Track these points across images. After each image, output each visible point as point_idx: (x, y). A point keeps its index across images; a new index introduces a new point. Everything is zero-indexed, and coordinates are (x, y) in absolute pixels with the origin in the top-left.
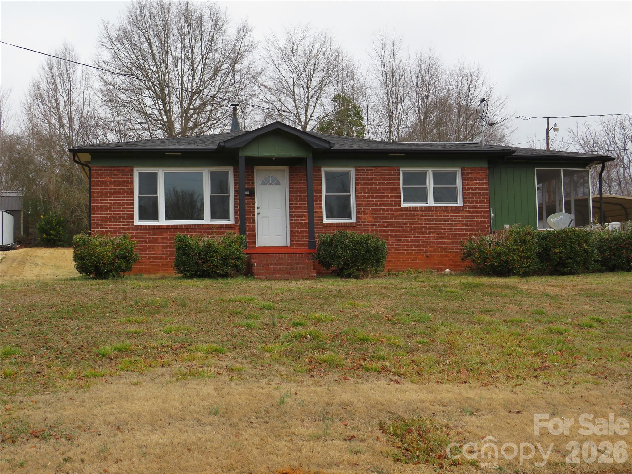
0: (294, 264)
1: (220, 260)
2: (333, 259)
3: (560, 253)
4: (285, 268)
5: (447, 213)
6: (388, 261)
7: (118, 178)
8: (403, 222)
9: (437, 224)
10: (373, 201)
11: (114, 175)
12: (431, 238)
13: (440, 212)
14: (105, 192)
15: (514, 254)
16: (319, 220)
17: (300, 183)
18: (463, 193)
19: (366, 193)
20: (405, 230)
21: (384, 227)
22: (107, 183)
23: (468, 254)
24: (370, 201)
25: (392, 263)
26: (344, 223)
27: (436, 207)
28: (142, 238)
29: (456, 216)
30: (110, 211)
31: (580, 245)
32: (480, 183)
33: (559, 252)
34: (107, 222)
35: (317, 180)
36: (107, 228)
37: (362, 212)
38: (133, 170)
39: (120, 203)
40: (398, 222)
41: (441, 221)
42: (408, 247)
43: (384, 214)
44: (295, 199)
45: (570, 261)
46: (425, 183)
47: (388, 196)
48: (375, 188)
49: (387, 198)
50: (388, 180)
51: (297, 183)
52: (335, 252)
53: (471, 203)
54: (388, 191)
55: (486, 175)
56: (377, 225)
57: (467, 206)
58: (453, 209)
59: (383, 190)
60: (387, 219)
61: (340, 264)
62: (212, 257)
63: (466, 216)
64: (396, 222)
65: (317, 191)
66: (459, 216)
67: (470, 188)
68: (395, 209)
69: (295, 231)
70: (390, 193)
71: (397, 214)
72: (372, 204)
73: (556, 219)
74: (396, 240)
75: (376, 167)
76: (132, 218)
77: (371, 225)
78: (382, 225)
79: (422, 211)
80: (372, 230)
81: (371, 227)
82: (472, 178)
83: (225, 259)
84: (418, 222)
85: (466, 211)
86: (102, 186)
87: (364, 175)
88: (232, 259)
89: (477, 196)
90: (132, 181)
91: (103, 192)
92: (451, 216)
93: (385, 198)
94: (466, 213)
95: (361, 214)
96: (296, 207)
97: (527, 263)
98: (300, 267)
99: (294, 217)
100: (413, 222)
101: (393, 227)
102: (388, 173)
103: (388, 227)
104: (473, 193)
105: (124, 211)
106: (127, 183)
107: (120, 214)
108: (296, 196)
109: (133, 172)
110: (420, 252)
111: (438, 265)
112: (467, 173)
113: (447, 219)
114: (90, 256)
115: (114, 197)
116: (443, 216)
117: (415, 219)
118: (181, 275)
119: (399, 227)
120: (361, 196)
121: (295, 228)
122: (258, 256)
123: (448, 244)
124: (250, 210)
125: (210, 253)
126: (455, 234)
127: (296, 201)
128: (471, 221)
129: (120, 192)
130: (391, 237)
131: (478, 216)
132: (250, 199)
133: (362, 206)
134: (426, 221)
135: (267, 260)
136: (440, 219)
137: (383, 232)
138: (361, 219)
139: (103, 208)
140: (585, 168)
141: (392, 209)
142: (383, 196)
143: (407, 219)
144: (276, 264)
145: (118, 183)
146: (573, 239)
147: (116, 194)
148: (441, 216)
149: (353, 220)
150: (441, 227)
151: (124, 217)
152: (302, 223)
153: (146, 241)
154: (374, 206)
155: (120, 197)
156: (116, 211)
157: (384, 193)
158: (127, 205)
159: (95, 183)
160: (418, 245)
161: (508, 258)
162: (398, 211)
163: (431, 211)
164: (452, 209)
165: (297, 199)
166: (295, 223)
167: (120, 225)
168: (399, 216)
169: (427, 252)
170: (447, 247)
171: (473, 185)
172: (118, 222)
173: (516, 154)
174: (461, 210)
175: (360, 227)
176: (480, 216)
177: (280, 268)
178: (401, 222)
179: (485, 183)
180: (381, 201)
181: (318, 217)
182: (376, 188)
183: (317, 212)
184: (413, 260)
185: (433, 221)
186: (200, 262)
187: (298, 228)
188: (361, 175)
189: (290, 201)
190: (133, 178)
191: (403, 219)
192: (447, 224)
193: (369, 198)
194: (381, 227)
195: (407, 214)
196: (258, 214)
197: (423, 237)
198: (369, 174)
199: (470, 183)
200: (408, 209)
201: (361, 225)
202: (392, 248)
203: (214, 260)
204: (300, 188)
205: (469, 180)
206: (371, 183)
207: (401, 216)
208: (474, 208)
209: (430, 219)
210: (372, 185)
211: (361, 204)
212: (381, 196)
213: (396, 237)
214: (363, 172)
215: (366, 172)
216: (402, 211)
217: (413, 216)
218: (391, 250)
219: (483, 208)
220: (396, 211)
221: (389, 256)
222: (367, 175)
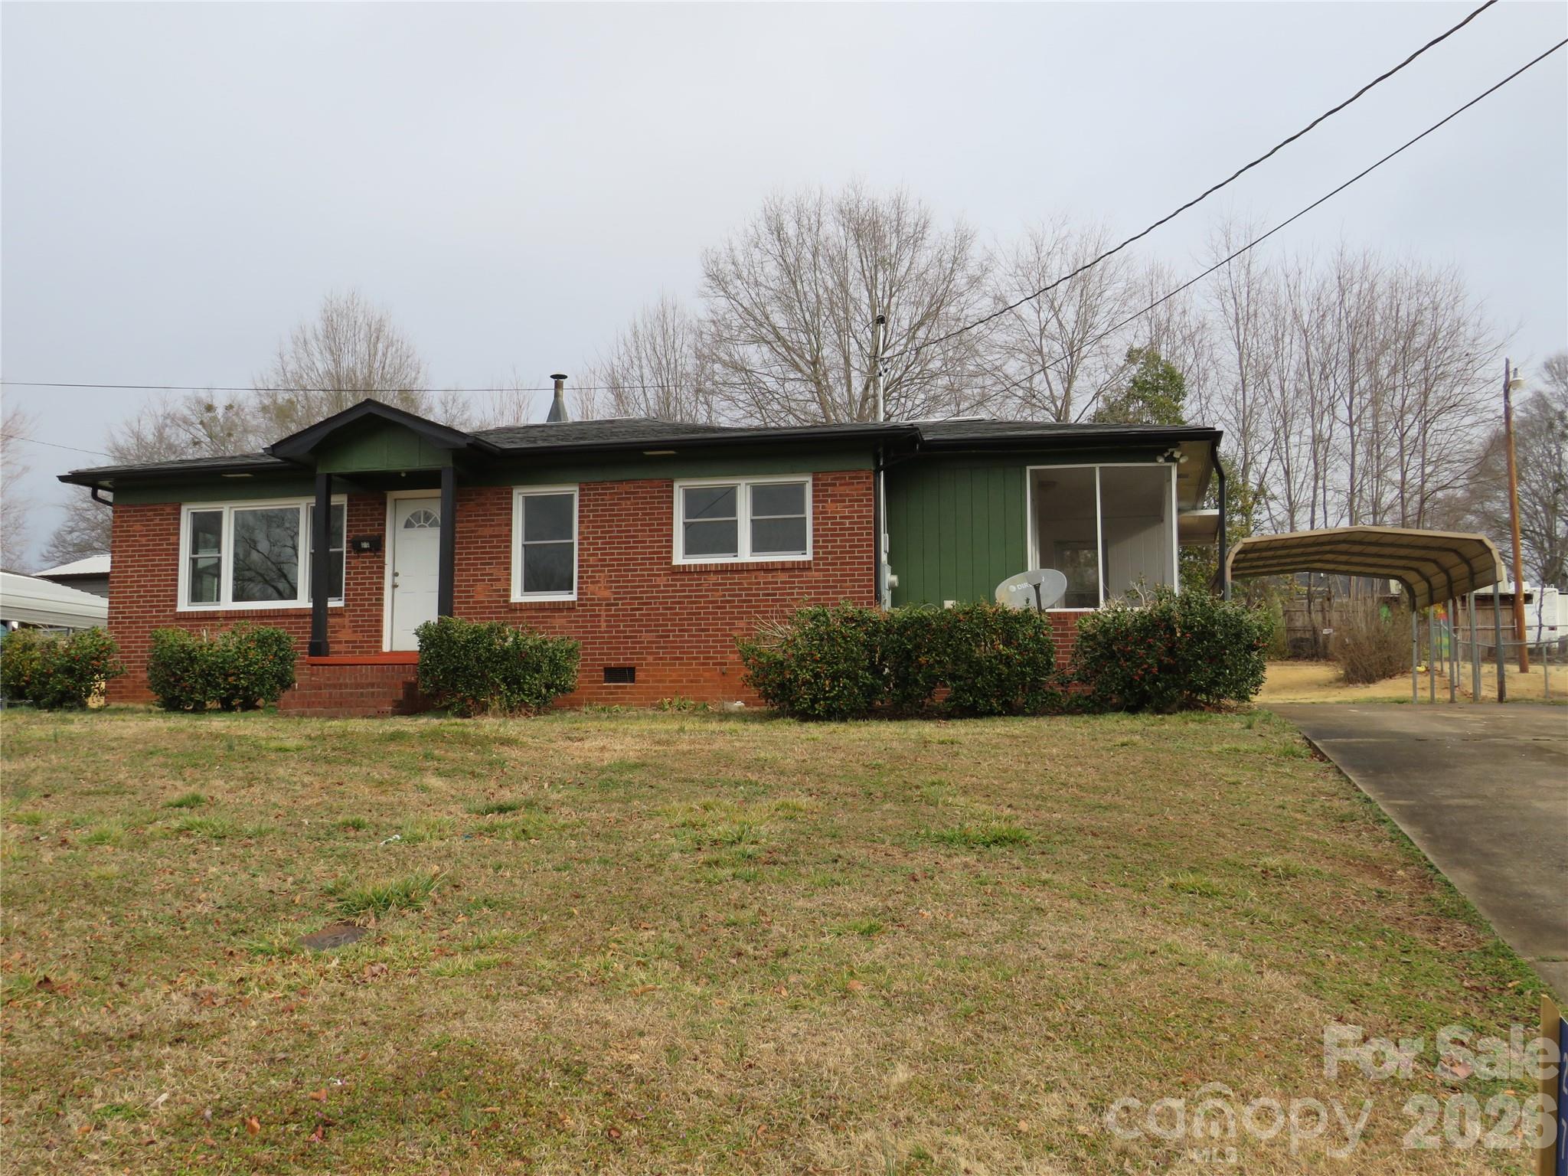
4: (351, 694)
5: (773, 577)
6: (640, 682)
7: (154, 525)
8: (675, 597)
9: (751, 601)
10: (613, 554)
11: (147, 520)
12: (735, 633)
13: (757, 573)
14: (132, 551)
16: (506, 596)
17: (468, 521)
18: (815, 530)
19: (599, 538)
20: (677, 614)
21: (632, 610)
22: (135, 536)
24: (606, 554)
25: (647, 688)
26: (550, 603)
27: (753, 564)
29: (794, 582)
30: (139, 587)
32: (853, 506)
34: (133, 607)
35: (501, 515)
36: (133, 617)
37: (588, 577)
38: (179, 509)
39: (154, 571)
40: (663, 597)
41: (758, 595)
42: (684, 653)
43: (634, 581)
46: (732, 510)
47: (645, 542)
48: (617, 526)
49: (642, 548)
50: (645, 509)
53: (830, 553)
54: (645, 531)
55: (867, 489)
56: (617, 605)
57: (821, 559)
58: (787, 566)
59: (635, 531)
60: (641, 592)
63: (816, 582)
64: (658, 598)
66: (799, 582)
67: (829, 518)
68: (658, 570)
70: (649, 536)
71: (662, 581)
72: (611, 560)
73: (1023, 586)
74: (657, 637)
75: (621, 481)
76: (176, 599)
77: (607, 605)
78: (630, 604)
79: (716, 572)
80: (607, 616)
81: (606, 610)
82: (835, 496)
84: (707, 596)
85: (816, 570)
86: (129, 541)
87: (597, 500)
89: (844, 535)
90: (178, 529)
91: (129, 551)
92: (782, 583)
93: (637, 548)
94: (819, 575)
95: (589, 583)
96: (459, 570)
99: (454, 592)
100: (696, 597)
101: (652, 609)
102: (648, 492)
103: (642, 609)
104: (835, 529)
105: (161, 586)
106: (167, 534)
107: (153, 591)
108: (460, 548)
109: (180, 514)
110: (708, 664)
111: (749, 692)
112: (823, 485)
113: (773, 589)
115: (145, 561)
116: (764, 583)
117: (701, 591)
119: (666, 609)
120: (587, 544)
121: (454, 613)
124: (373, 578)
127: (460, 559)
128: (828, 593)
129: (155, 550)
130: (647, 631)
131: (846, 581)
132: (374, 557)
133: (587, 566)
134: (724, 596)
136: (756, 589)
137: (631, 621)
138: (586, 594)
139: (128, 582)
141: (653, 570)
142: (634, 542)
143: (684, 591)
144: (339, 686)
145: (153, 535)
147: (148, 555)
148: (759, 583)
149: (573, 596)
150: (759, 606)
151: (160, 596)
152: (468, 603)
154: (613, 565)
155: (155, 560)
156: (147, 586)
157: (637, 536)
158: (166, 575)
159: (117, 536)
160: (705, 647)
162: (665, 575)
163: (737, 571)
164: (784, 568)
165: (461, 554)
166: (454, 603)
167: (152, 612)
168: (665, 586)
169: (725, 664)
171: (838, 512)
172: (150, 607)
174: (804, 569)
175: (583, 611)
176: (851, 581)
177: (341, 693)
178: (670, 597)
179: (865, 506)
180: (629, 554)
181: (499, 590)
182: (621, 526)
183: (499, 580)
184: (692, 681)
185: (741, 595)
187: (459, 613)
188: (589, 500)
190: (179, 524)
191: (673, 591)
192: (773, 600)
193: (605, 549)
194: (626, 610)
195: (684, 580)
196: (395, 586)
197: (718, 630)
198: (607, 497)
199: (830, 506)
200: (685, 571)
201: (585, 605)
202: (647, 653)
204: (467, 532)
205: (826, 501)
206: (610, 515)
207: (671, 586)
208: (836, 564)
209: (734, 590)
210: (613, 521)
211: (588, 560)
212: (629, 542)
213: (658, 631)
214: (595, 495)
215: (599, 494)
216: (674, 573)
217: (697, 585)
218: (645, 659)
219: (859, 563)
220: (659, 575)
221: (640, 671)
222: (603, 500)
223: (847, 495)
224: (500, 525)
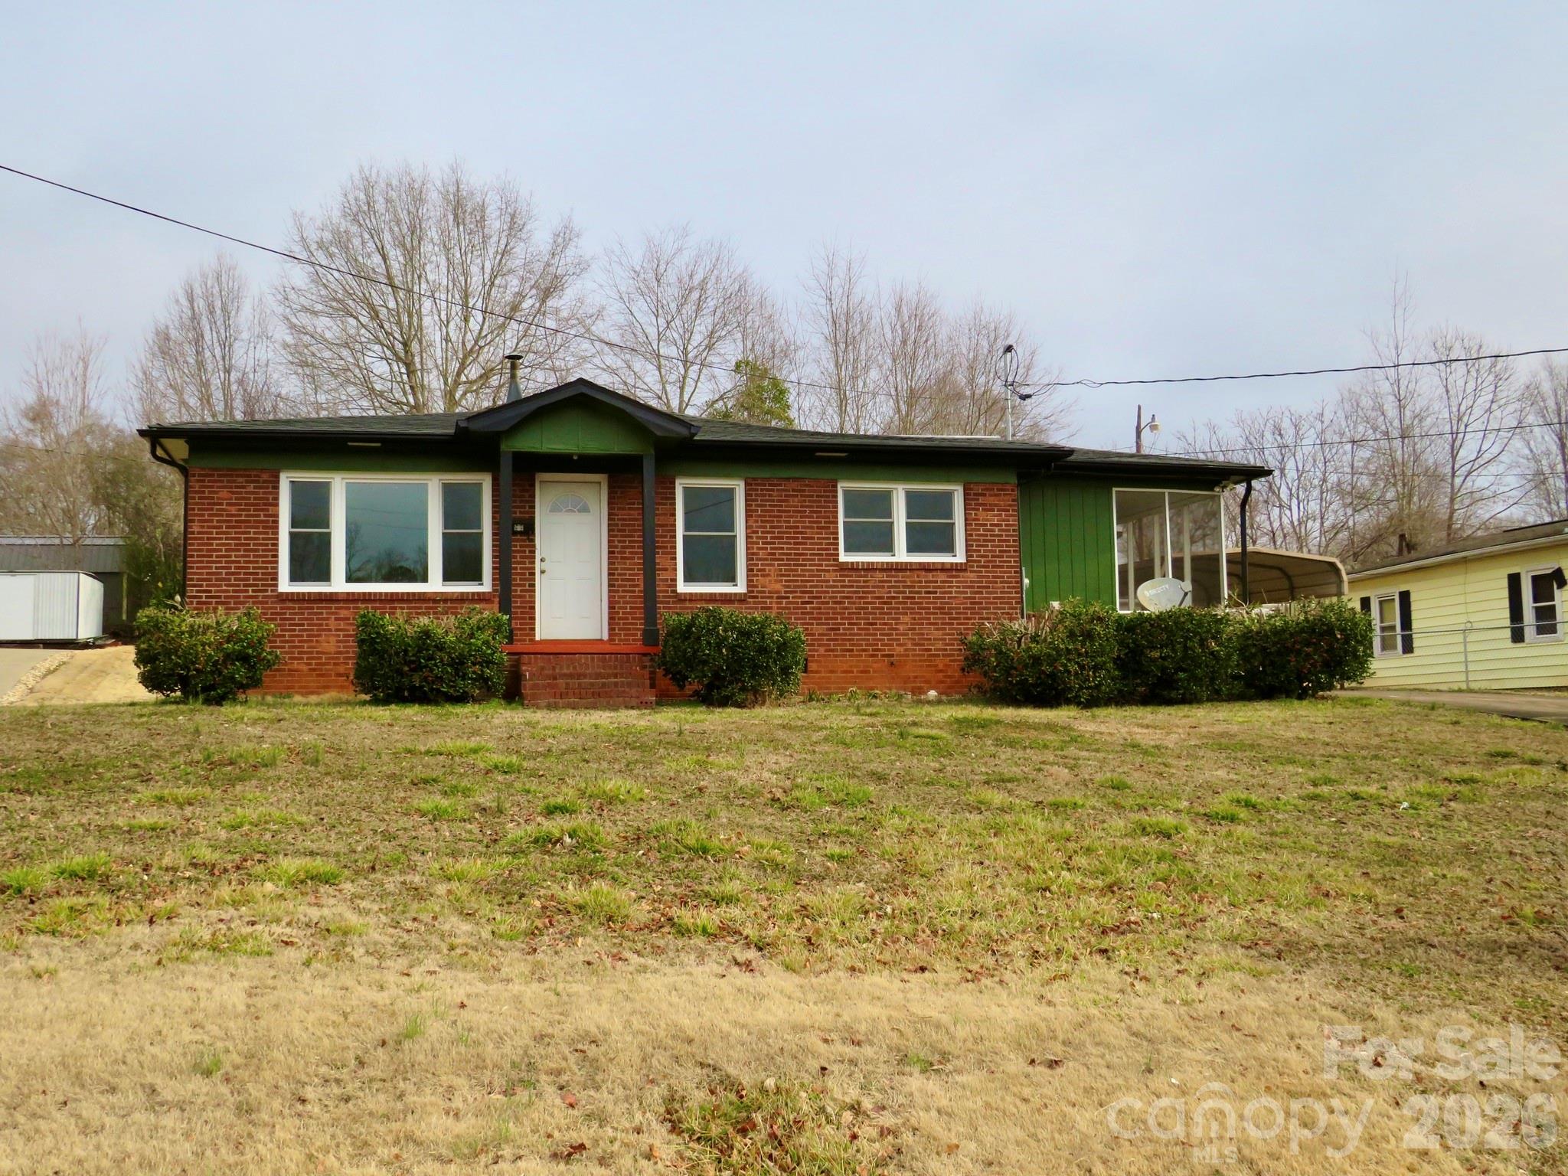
0: (609, 676)
1: (449, 665)
2: (692, 667)
3: (1164, 659)
4: (592, 684)
5: (933, 577)
6: (812, 672)
7: (246, 493)
8: (844, 592)
9: (914, 598)
10: (782, 548)
11: (237, 487)
12: (901, 627)
13: (919, 572)
14: (218, 521)
15: (1069, 660)
16: (670, 586)
17: (630, 509)
18: (967, 535)
19: (768, 532)
20: (846, 608)
21: (803, 603)
22: (222, 504)
23: (974, 658)
24: (776, 549)
25: (820, 678)
26: (721, 594)
27: (911, 563)
28: (294, 619)
29: (952, 582)
30: (226, 562)
31: (1203, 643)
32: (1001, 515)
33: (1161, 657)
34: (220, 586)
35: (665, 504)
36: (220, 597)
37: (758, 570)
38: (278, 477)
39: (249, 545)
40: (833, 592)
41: (920, 592)
42: (853, 645)
43: (804, 576)
44: (619, 542)
45: (1182, 675)
46: (888, 513)
47: (813, 538)
48: (785, 522)
49: (811, 544)
50: (812, 507)
51: (624, 509)
52: (695, 652)
53: (982, 556)
54: (812, 528)
55: (1013, 500)
56: (788, 598)
57: (975, 561)
58: (946, 567)
59: (803, 527)
60: (811, 587)
61: (705, 676)
62: (431, 658)
63: (972, 582)
64: (828, 592)
65: (666, 525)
66: (957, 582)
67: (981, 525)
68: (827, 565)
69: (620, 608)
70: (818, 533)
71: (831, 577)
72: (780, 554)
73: (1153, 592)
74: (828, 629)
75: (788, 479)
76: (275, 577)
77: (778, 598)
78: (800, 597)
79: (882, 570)
80: (778, 608)
81: (777, 603)
82: (985, 505)
83: (459, 663)
84: (874, 592)
85: (971, 572)
86: (212, 509)
87: (765, 495)
88: (474, 664)
89: (994, 541)
90: (277, 499)
91: (212, 521)
92: (941, 582)
93: (806, 544)
94: (972, 577)
95: (757, 575)
96: (622, 558)
97: (1095, 677)
98: (622, 682)
99: (617, 580)
100: (864, 592)
101: (823, 603)
102: (814, 491)
103: (812, 603)
104: (987, 535)
105: (257, 562)
106: (265, 504)
107: (248, 568)
108: (622, 536)
109: (278, 482)
110: (877, 656)
111: (914, 682)
112: (975, 494)
113: (934, 587)
114: (168, 653)
115: (236, 533)
116: (926, 582)
117: (868, 587)
118: (367, 697)
119: (836, 603)
120: (757, 538)
121: (619, 602)
122: (536, 659)
123: (935, 639)
124: (524, 563)
125: (427, 650)
126: (950, 619)
127: (622, 547)
128: (982, 593)
129: (249, 522)
130: (817, 624)
131: (996, 582)
132: (524, 541)
133: (758, 559)
134: (890, 592)
135: (554, 668)
136: (919, 587)
137: (802, 613)
138: (757, 586)
139: (211, 556)
140: (1212, 490)
141: (821, 565)
142: (803, 538)
143: (852, 587)
144: (571, 676)
145: (246, 504)
146: (1188, 630)
147: (240, 527)
148: (921, 582)
149: (740, 587)
150: (922, 603)
151: (257, 574)
152: (634, 591)
153: (303, 625)
154: (783, 560)
155: (249, 533)
156: (239, 562)
157: (806, 533)
158: (263, 550)
159: (197, 504)
160: (873, 640)
161: (1055, 668)
162: (834, 571)
163: (902, 570)
164: (943, 568)
165: (625, 542)
166: (618, 591)
167: (247, 591)
168: (834, 581)
169: (893, 656)
170: (933, 645)
171: (988, 520)
172: (245, 585)
173: (1072, 458)
174: (961, 570)
175: (754, 603)
176: (1001, 582)
177: (579, 684)
178: (839, 592)
179: (1012, 516)
180: (798, 549)
181: (667, 580)
182: (789, 522)
183: (666, 570)
184: (862, 672)
185: (905, 592)
186: (406, 668)
187: (624, 603)
188: (756, 495)
189: (609, 547)
190: (278, 493)
191: (842, 586)
192: (934, 598)
193: (774, 543)
194: (797, 603)
195: (851, 576)
196: (542, 572)
197: (885, 624)
198: (775, 493)
199: (982, 515)
200: (853, 568)
201: (756, 597)
202: (819, 645)
203: (435, 665)
204: (630, 520)
205: (978, 510)
206: (778, 511)
207: (840, 581)
208: (988, 567)
209: (899, 587)
210: (781, 517)
211: (758, 554)
212: (798, 538)
213: (828, 624)
214: (762, 490)
215: (767, 490)
216: (842, 570)
217: (865, 582)
218: (817, 651)
219: (1008, 567)
220: (828, 571)
221: (812, 661)
222: (770, 495)
223: (996, 505)
224: (666, 514)
